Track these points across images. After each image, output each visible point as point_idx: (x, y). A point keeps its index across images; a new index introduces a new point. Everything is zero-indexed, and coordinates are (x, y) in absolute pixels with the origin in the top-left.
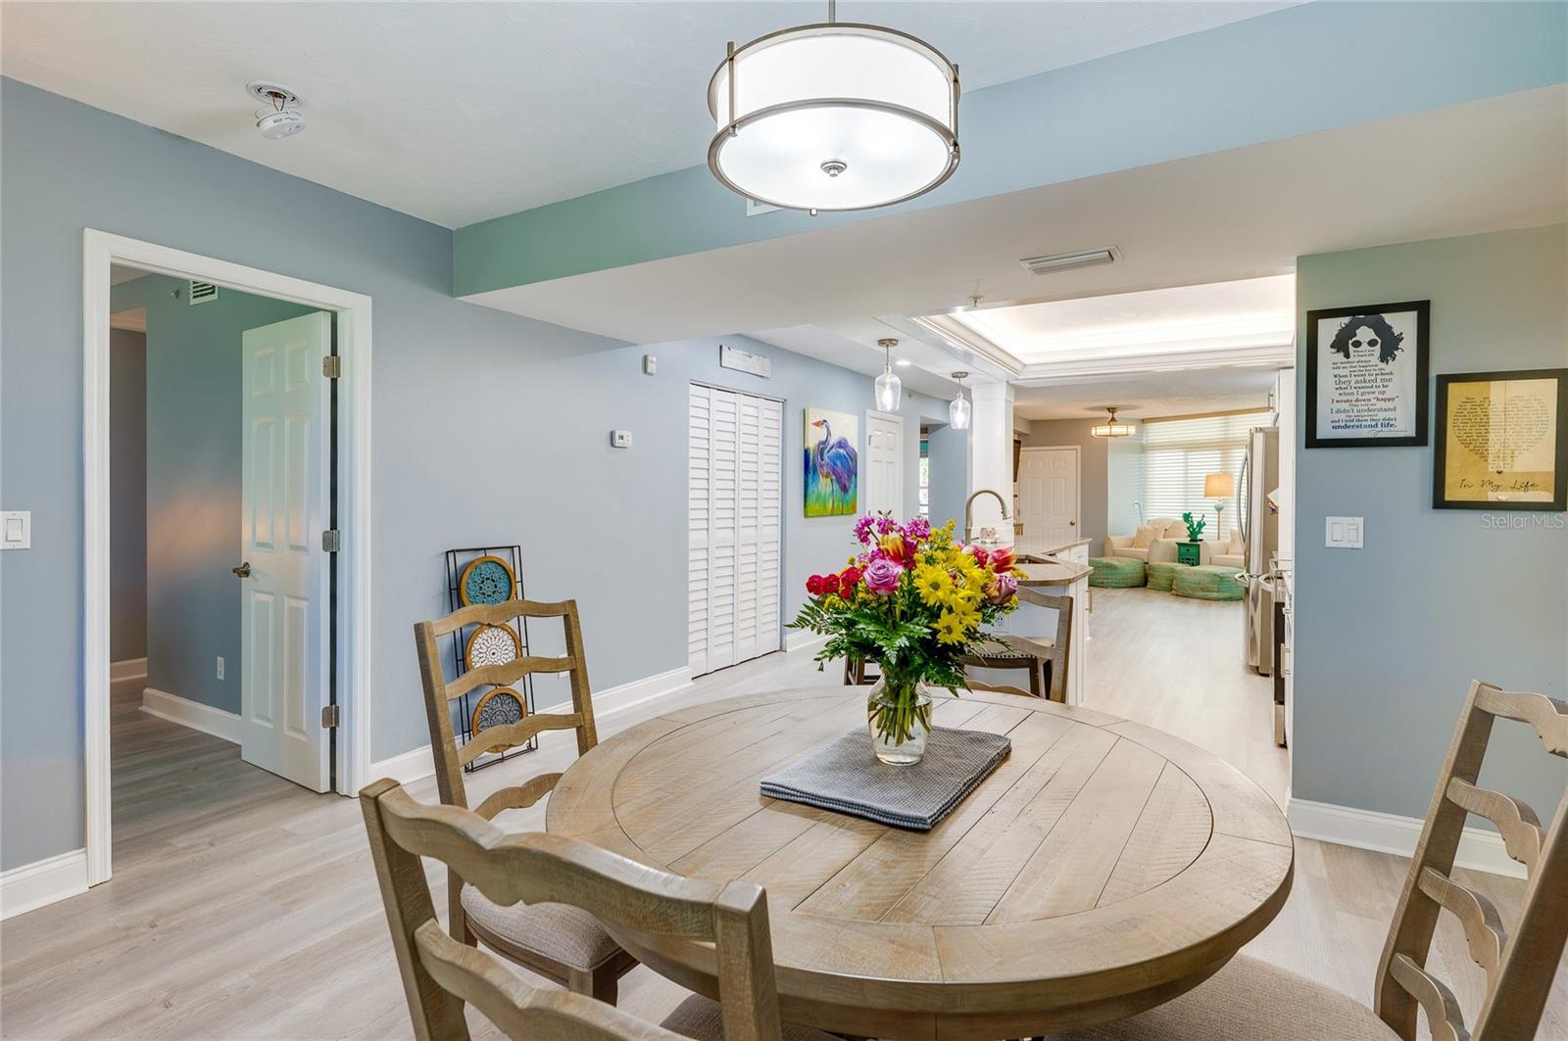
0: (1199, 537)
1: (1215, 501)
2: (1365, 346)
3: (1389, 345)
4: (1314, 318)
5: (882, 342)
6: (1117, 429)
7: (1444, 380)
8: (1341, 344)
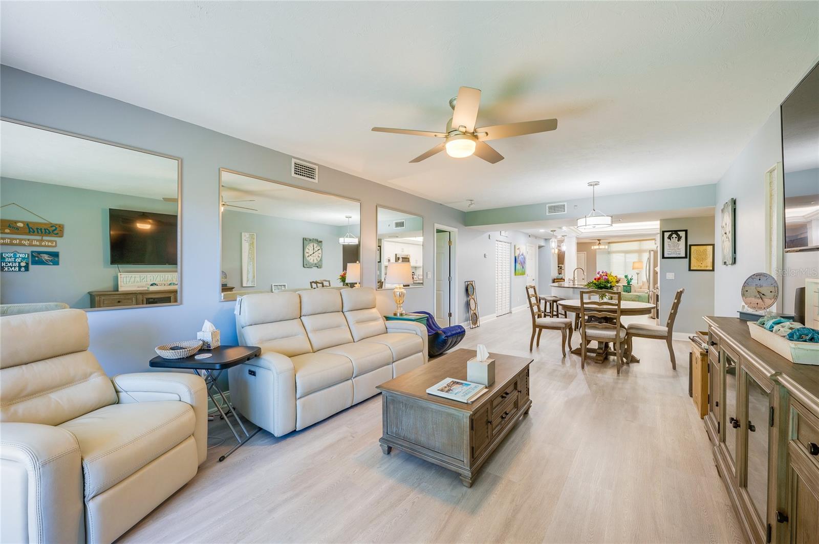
0: (631, 283)
1: (637, 271)
2: (674, 238)
3: (679, 238)
4: (663, 232)
5: (552, 231)
6: (601, 247)
7: (690, 246)
8: (669, 238)
